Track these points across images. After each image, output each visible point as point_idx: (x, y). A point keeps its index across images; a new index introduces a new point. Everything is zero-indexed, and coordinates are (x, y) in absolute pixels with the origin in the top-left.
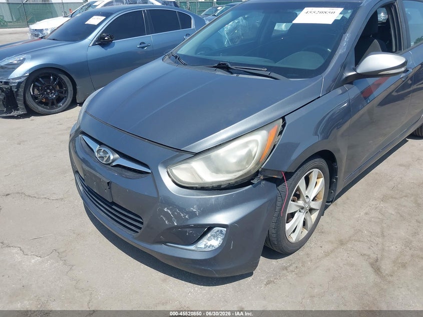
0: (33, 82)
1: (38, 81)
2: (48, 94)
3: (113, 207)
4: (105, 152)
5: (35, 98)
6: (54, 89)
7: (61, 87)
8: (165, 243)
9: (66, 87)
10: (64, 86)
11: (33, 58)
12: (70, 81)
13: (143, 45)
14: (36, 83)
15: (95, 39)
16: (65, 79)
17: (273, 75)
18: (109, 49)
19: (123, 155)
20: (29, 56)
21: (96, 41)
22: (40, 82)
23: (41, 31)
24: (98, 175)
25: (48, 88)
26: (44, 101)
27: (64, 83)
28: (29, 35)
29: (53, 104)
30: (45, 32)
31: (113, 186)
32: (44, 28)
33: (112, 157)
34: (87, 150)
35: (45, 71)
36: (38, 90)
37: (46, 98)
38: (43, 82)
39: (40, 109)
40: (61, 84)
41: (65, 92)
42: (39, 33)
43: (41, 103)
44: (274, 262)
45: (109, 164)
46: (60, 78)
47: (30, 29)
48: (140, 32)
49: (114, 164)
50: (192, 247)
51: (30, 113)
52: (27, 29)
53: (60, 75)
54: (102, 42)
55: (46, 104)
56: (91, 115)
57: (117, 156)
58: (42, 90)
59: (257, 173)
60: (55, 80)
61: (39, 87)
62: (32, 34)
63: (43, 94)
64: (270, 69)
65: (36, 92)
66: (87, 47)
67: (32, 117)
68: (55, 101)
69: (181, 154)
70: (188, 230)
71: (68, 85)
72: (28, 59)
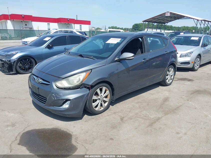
0: (20, 61)
1: (22, 61)
2: (25, 66)
3: (39, 96)
4: (38, 79)
5: (20, 67)
6: (28, 64)
7: (31, 63)
8: (53, 106)
9: (33, 64)
10: (32, 63)
11: (21, 52)
12: (34, 61)
13: (65, 49)
14: (21, 62)
15: (46, 46)
16: (33, 60)
17: (93, 58)
18: (51, 50)
19: (44, 80)
20: (20, 51)
21: (47, 47)
22: (23, 61)
23: (27, 42)
24: (35, 86)
25: (26, 64)
26: (23, 69)
27: (32, 62)
28: (21, 43)
29: (27, 70)
30: (28, 42)
31: (39, 89)
32: (28, 41)
33: (40, 81)
34: (34, 79)
35: (25, 57)
36: (22, 64)
37: (24, 68)
38: (24, 61)
39: (22, 71)
40: (31, 62)
41: (32, 66)
42: (26, 43)
43: (22, 69)
44: (90, 117)
45: (39, 83)
46: (31, 60)
47: (22, 41)
48: (65, 44)
49: (40, 83)
50: (61, 107)
51: (17, 73)
52: (21, 41)
53: (31, 59)
54: (49, 47)
55: (24, 70)
56: (36, 69)
57: (42, 80)
58: (23, 64)
59: (82, 85)
60: (28, 61)
61: (22, 63)
62: (22, 43)
63: (23, 66)
64: (94, 57)
65: (21, 65)
66: (43, 49)
67: (18, 75)
68: (28, 69)
69: (59, 78)
70: (59, 101)
71: (34, 63)
72: (19, 52)
